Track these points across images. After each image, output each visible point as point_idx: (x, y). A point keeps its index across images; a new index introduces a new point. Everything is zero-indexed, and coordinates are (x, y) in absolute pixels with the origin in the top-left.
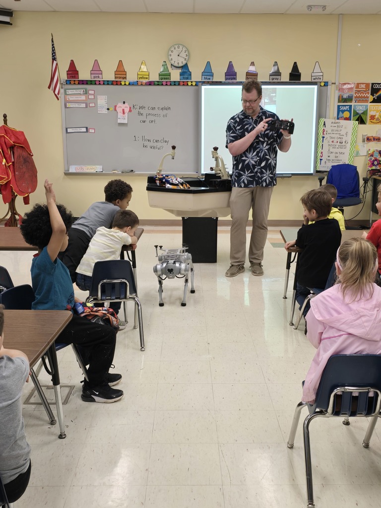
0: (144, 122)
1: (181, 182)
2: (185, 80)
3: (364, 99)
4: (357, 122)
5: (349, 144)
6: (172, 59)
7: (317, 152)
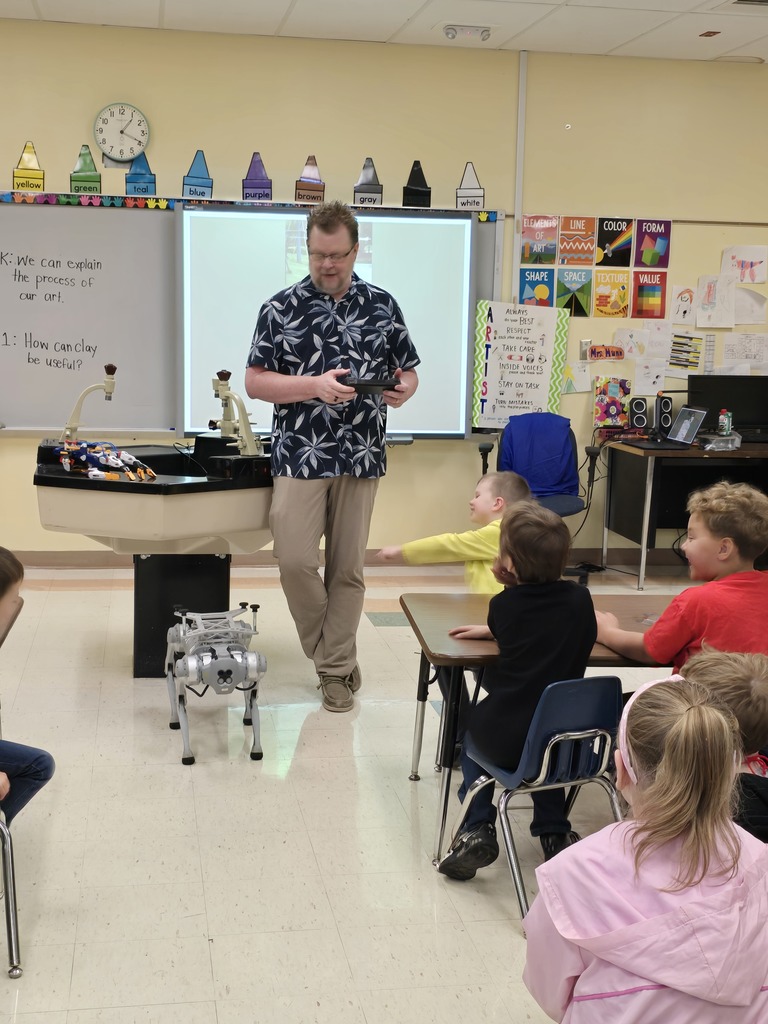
0: (30, 297)
1: (131, 463)
2: (139, 193)
3: (583, 257)
4: (567, 311)
5: (550, 363)
6: (104, 140)
7: (474, 383)
